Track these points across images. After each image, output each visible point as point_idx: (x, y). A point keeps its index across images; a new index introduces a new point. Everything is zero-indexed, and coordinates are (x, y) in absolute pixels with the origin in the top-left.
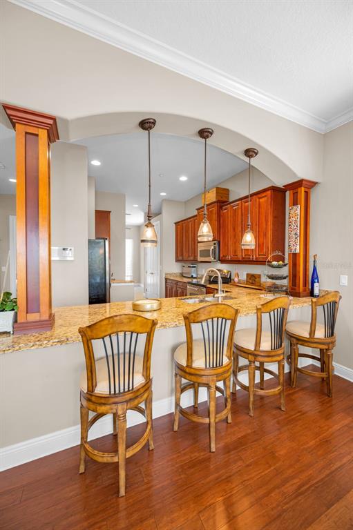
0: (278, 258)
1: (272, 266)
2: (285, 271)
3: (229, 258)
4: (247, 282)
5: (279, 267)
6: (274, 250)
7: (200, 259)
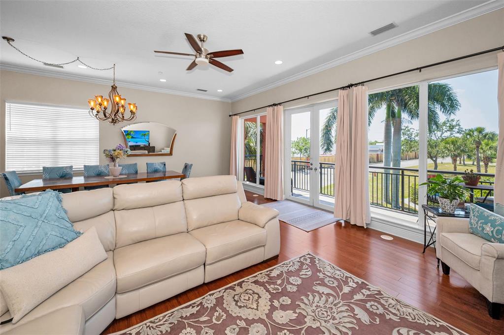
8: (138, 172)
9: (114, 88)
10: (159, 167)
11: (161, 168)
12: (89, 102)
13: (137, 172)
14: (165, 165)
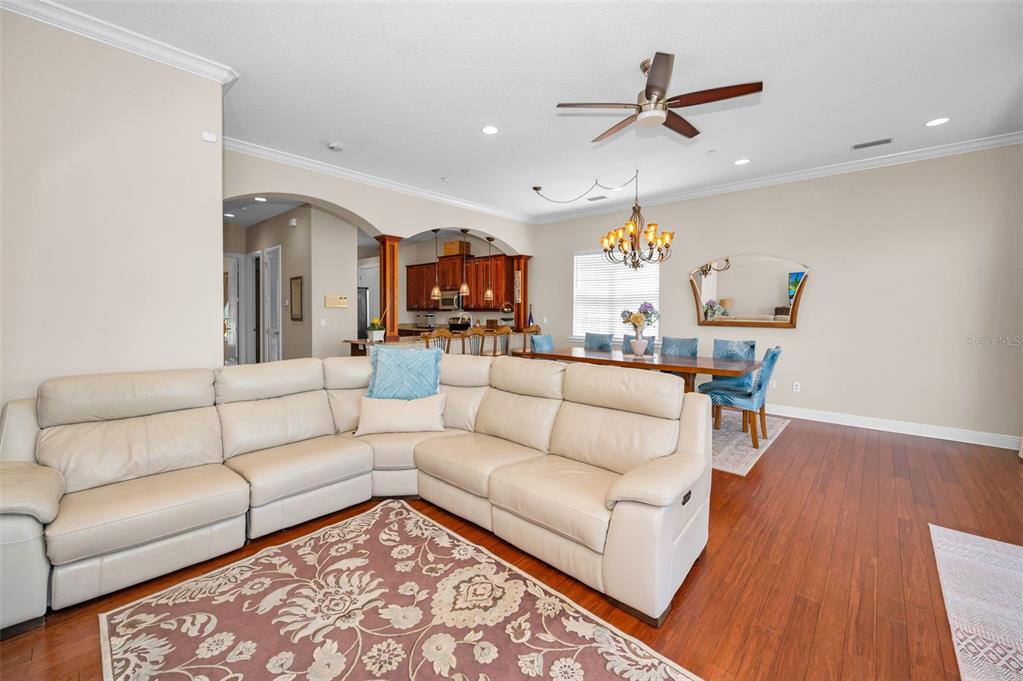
0: (507, 306)
1: (505, 312)
2: (513, 315)
3: (472, 306)
4: (487, 327)
5: (508, 312)
6: (506, 300)
7: (441, 307)
8: (698, 355)
9: (636, 210)
10: (736, 350)
11: (742, 352)
12: (602, 242)
13: (694, 355)
14: (753, 347)
